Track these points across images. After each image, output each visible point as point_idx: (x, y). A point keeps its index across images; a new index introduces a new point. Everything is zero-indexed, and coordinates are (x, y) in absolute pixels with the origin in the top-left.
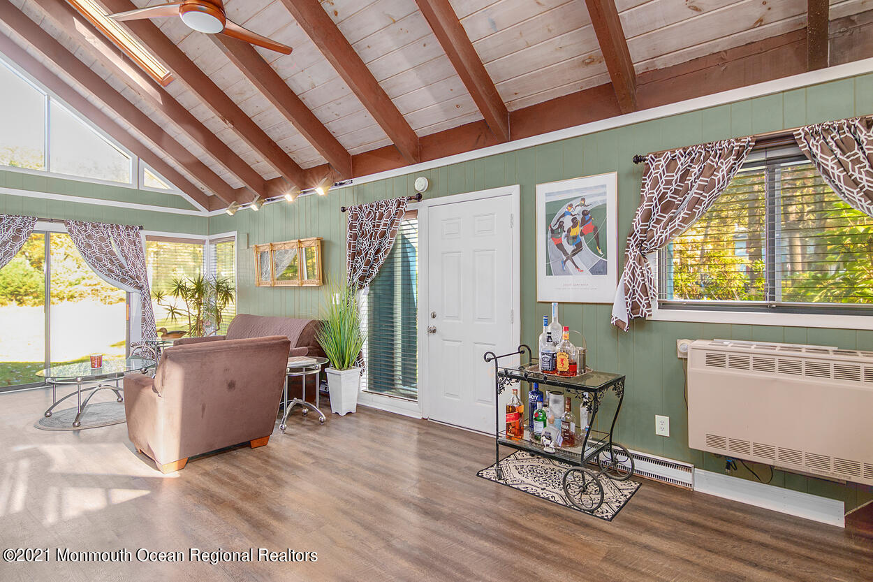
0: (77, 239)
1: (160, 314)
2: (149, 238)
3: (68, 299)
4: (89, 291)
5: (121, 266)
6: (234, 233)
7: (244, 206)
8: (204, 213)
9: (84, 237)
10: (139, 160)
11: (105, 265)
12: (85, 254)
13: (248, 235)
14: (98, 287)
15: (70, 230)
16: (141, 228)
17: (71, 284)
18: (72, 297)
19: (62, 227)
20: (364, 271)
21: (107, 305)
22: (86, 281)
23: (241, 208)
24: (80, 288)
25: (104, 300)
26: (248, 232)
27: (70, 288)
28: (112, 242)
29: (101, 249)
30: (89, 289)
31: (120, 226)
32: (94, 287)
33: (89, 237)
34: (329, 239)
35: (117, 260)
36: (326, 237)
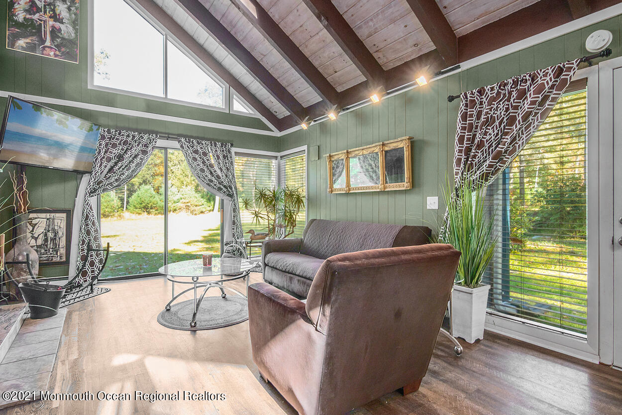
0: (186, 154)
1: (246, 217)
2: (236, 153)
3: (173, 212)
4: (184, 207)
5: (218, 177)
6: (305, 147)
7: (315, 121)
8: (277, 133)
9: (192, 151)
10: (230, 88)
11: (206, 176)
12: (192, 166)
13: (319, 146)
14: (189, 204)
15: (182, 146)
16: (232, 145)
17: (175, 202)
18: (175, 210)
19: (176, 144)
20: (490, 166)
21: (194, 216)
22: (183, 200)
23: (313, 123)
24: (180, 205)
25: (192, 212)
26: (318, 144)
27: (174, 205)
28: (212, 157)
29: (204, 162)
30: (183, 206)
31: (217, 143)
32: (187, 204)
33: (196, 152)
34: (421, 138)
35: (215, 171)
36: (418, 136)
